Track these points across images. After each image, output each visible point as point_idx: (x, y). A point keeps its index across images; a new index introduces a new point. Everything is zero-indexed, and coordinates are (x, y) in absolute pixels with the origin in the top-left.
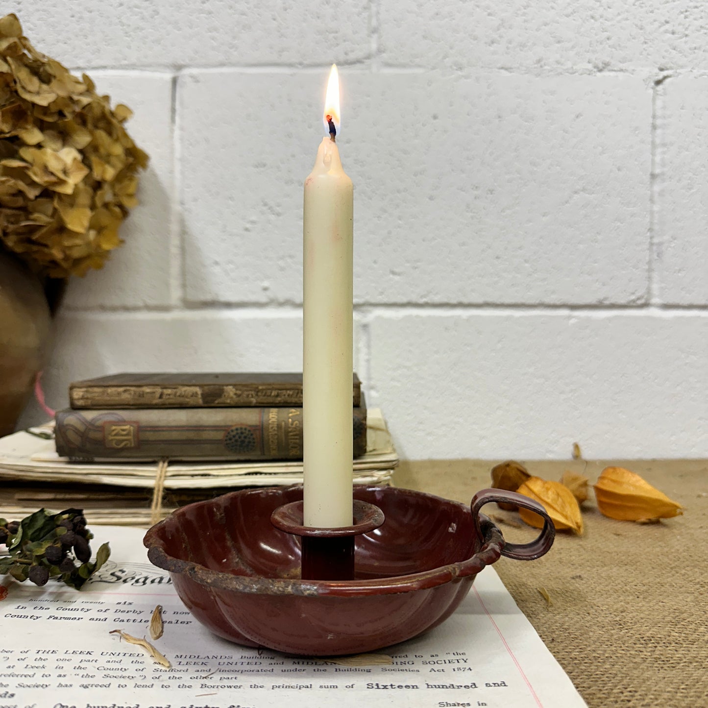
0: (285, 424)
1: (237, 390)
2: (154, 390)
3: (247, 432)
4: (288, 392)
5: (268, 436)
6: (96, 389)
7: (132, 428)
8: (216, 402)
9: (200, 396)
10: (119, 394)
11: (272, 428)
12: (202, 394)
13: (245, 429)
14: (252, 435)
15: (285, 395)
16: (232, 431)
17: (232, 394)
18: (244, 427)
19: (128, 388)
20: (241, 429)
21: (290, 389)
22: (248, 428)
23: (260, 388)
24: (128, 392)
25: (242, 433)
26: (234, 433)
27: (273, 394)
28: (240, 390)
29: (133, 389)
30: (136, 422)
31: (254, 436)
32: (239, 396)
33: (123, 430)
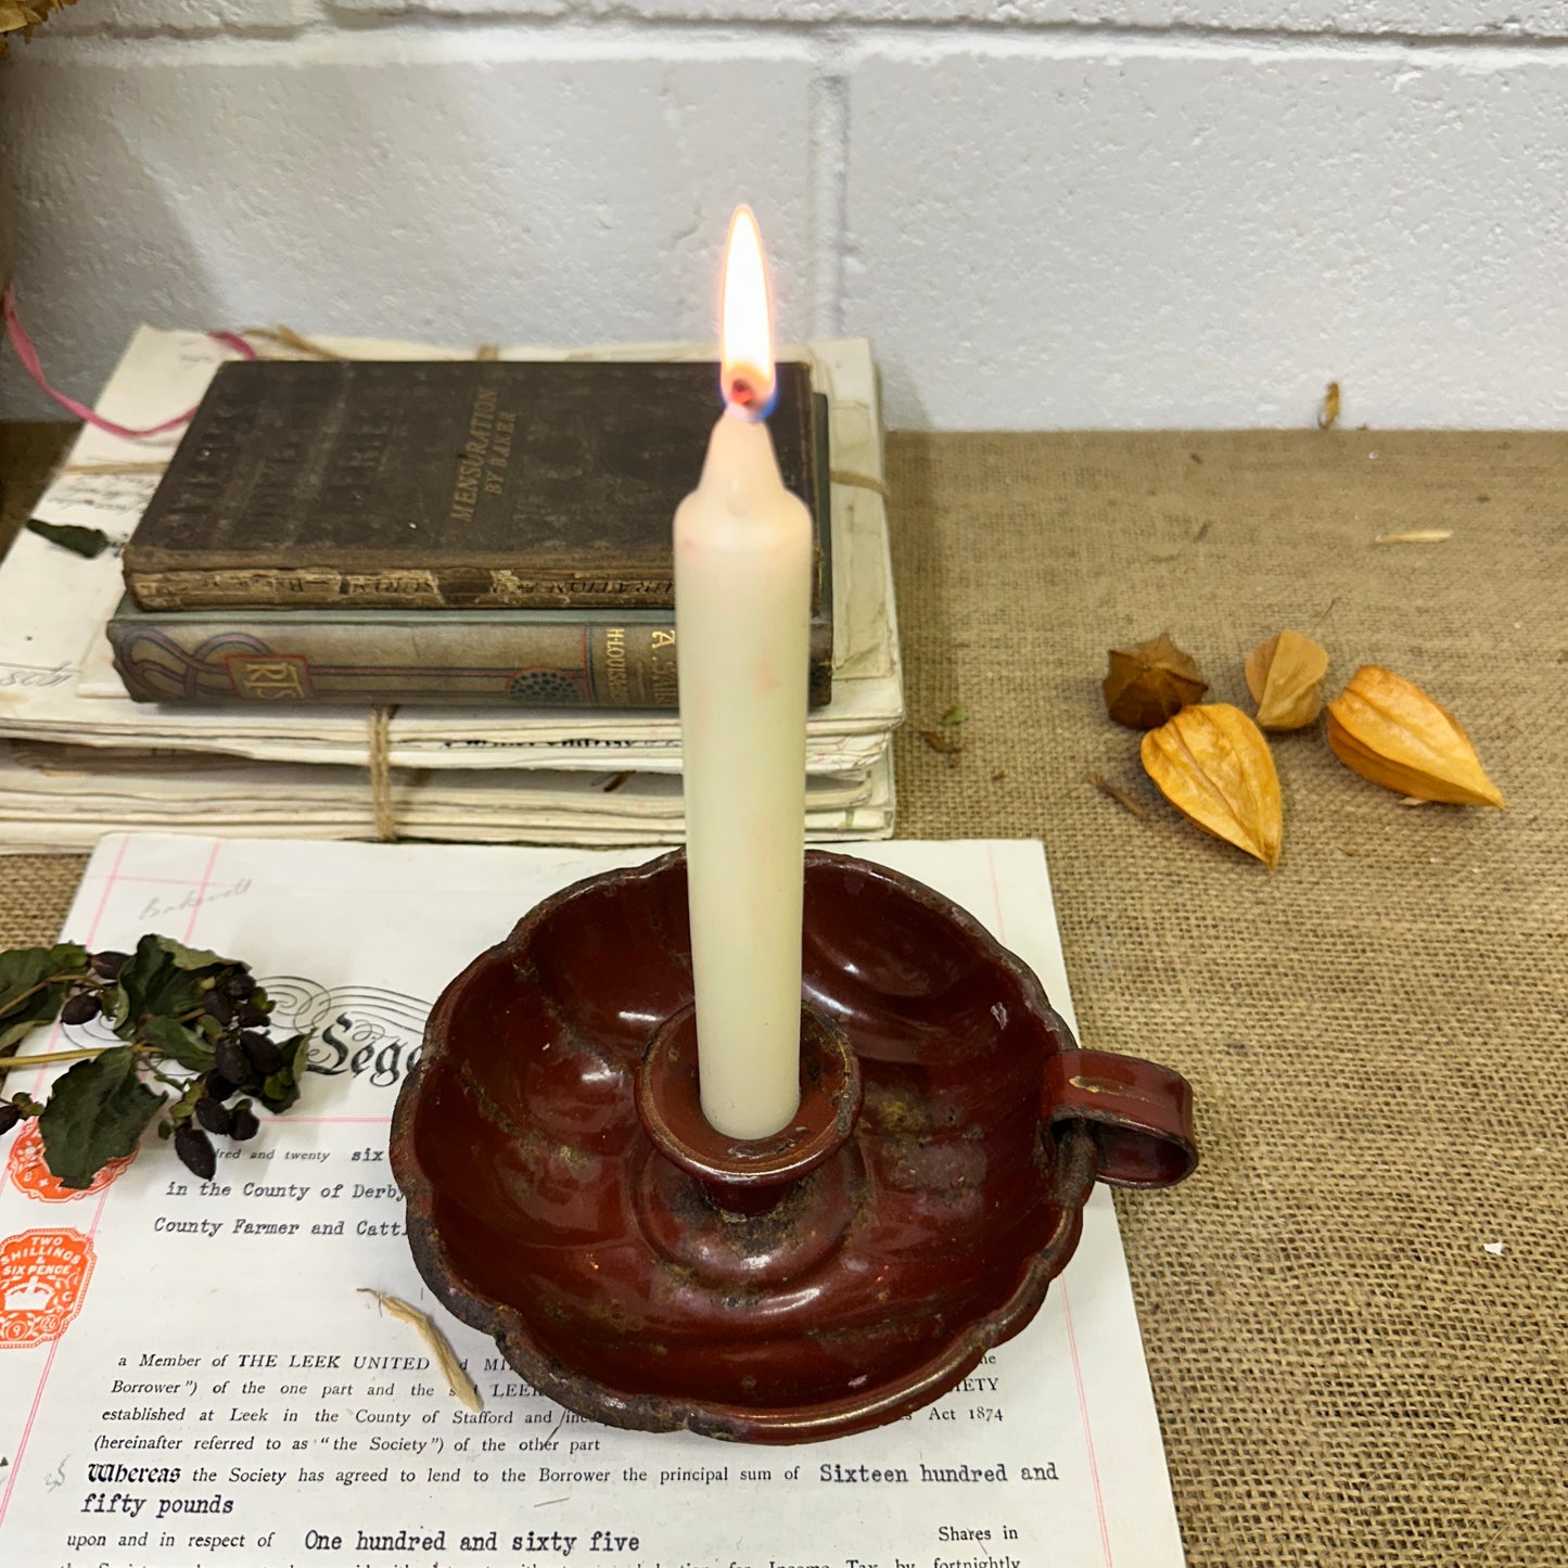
0: (644, 667)
1: (521, 578)
2: (323, 577)
3: (558, 681)
4: (646, 584)
5: (608, 687)
6: (184, 575)
7: (292, 669)
8: (477, 601)
9: (436, 590)
10: (244, 585)
11: (615, 674)
12: (440, 587)
13: (554, 676)
14: (570, 685)
15: (638, 590)
16: (524, 678)
17: (511, 587)
18: (549, 671)
19: (261, 572)
20: (544, 675)
21: (650, 579)
22: (559, 674)
23: (578, 575)
24: (263, 581)
25: (547, 682)
26: (530, 681)
27: (610, 588)
28: (531, 579)
29: (274, 572)
30: (301, 657)
31: (575, 687)
32: (530, 590)
33: (274, 672)
